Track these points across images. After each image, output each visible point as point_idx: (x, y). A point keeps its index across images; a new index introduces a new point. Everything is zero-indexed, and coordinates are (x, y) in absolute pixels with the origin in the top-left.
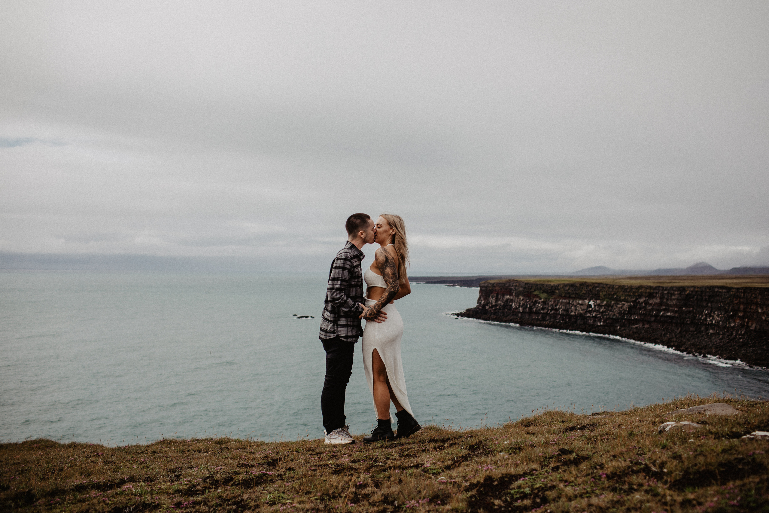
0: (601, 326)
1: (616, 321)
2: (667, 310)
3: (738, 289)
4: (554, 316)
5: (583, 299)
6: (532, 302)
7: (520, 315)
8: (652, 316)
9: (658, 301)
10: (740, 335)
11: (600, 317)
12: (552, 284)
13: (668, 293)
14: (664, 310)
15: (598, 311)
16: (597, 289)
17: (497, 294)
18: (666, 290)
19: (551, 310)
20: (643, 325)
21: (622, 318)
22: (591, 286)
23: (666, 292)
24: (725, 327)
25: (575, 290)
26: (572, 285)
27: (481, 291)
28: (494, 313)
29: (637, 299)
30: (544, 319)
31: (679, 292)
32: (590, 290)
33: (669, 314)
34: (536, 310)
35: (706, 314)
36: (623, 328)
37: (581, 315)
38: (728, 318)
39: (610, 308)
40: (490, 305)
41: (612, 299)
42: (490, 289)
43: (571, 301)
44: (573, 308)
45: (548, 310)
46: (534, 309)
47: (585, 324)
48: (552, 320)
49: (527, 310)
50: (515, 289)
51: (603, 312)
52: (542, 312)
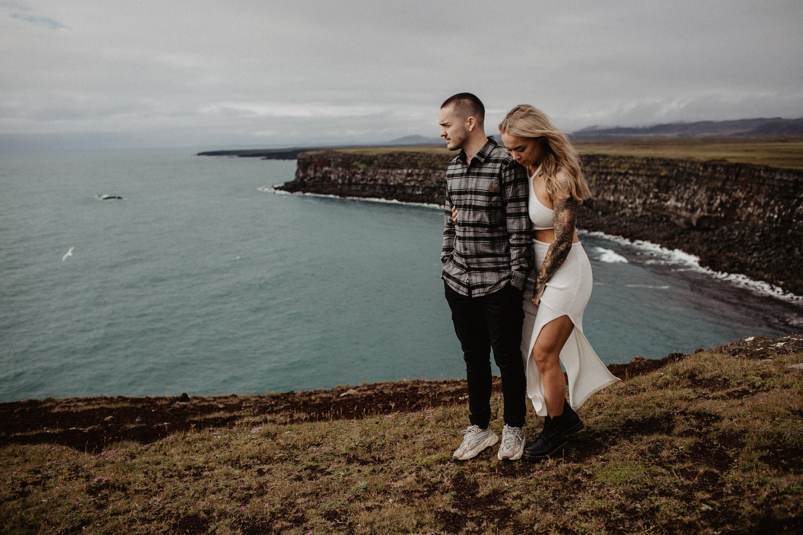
0: (419, 195)
1: (434, 189)
4: (374, 186)
5: (402, 168)
6: (351, 173)
7: (339, 187)
11: (418, 186)
12: (371, 154)
15: (416, 180)
16: (416, 158)
17: (316, 167)
19: (371, 180)
21: (440, 187)
22: (409, 155)
25: (394, 160)
26: (391, 155)
27: (299, 163)
28: (313, 186)
30: (363, 189)
32: (409, 160)
36: (441, 197)
37: (400, 184)
39: (428, 177)
40: (308, 178)
41: (430, 168)
42: (308, 161)
43: (390, 171)
44: (392, 178)
45: (367, 180)
46: (354, 181)
47: (404, 193)
48: (372, 191)
49: (347, 181)
50: (334, 161)
51: (421, 181)
52: (362, 182)
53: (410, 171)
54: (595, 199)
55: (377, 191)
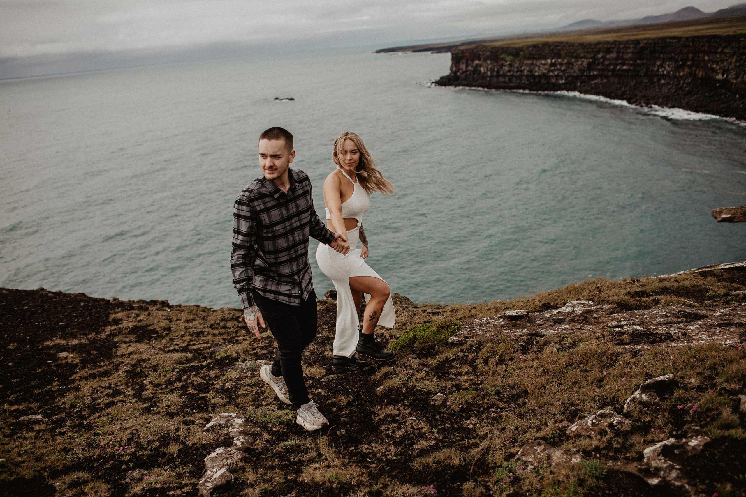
0: (563, 84)
1: (577, 78)
2: (623, 64)
3: (687, 38)
4: (520, 77)
5: (545, 58)
6: (499, 65)
7: (488, 79)
8: (609, 71)
9: (613, 55)
10: (687, 83)
11: (561, 76)
12: (517, 46)
13: (624, 47)
14: (620, 64)
15: (560, 70)
16: (559, 48)
17: (467, 60)
18: (622, 44)
19: (517, 72)
20: (602, 80)
21: (582, 75)
22: (553, 45)
23: (622, 46)
24: (675, 76)
25: (538, 50)
26: (535, 46)
27: (453, 59)
28: (465, 79)
29: (595, 55)
30: (510, 81)
31: (634, 46)
32: (552, 50)
33: (625, 67)
34: (503, 73)
35: (658, 66)
36: (582, 85)
37: (544, 74)
38: (678, 68)
39: (571, 66)
40: (461, 71)
41: (572, 57)
42: (460, 55)
43: (535, 62)
44: (537, 68)
45: (514, 72)
46: (501, 72)
47: (548, 83)
48: (518, 81)
49: (495, 74)
50: (483, 54)
51: (564, 70)
52: (509, 74)
53: (553, 61)
54: (735, 81)
55: (523, 82)
